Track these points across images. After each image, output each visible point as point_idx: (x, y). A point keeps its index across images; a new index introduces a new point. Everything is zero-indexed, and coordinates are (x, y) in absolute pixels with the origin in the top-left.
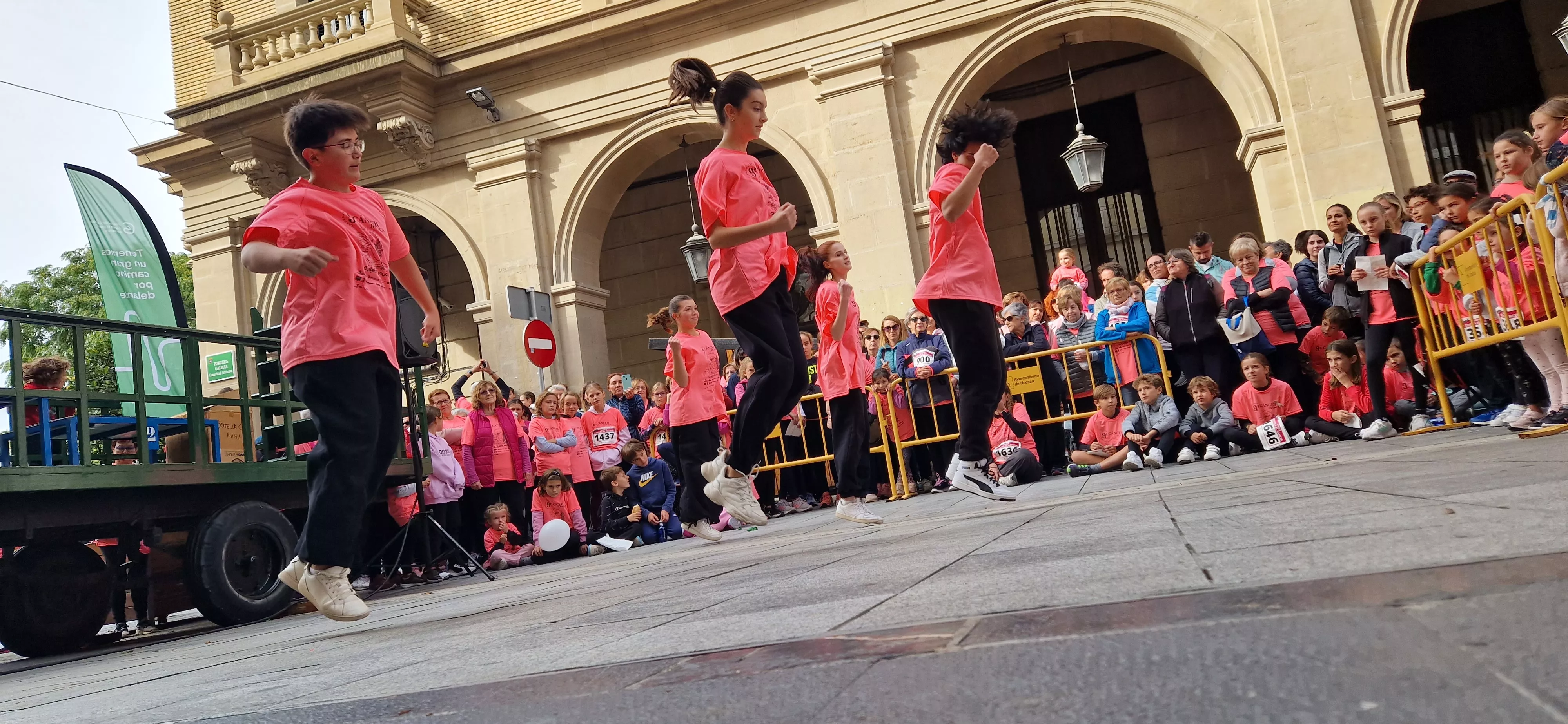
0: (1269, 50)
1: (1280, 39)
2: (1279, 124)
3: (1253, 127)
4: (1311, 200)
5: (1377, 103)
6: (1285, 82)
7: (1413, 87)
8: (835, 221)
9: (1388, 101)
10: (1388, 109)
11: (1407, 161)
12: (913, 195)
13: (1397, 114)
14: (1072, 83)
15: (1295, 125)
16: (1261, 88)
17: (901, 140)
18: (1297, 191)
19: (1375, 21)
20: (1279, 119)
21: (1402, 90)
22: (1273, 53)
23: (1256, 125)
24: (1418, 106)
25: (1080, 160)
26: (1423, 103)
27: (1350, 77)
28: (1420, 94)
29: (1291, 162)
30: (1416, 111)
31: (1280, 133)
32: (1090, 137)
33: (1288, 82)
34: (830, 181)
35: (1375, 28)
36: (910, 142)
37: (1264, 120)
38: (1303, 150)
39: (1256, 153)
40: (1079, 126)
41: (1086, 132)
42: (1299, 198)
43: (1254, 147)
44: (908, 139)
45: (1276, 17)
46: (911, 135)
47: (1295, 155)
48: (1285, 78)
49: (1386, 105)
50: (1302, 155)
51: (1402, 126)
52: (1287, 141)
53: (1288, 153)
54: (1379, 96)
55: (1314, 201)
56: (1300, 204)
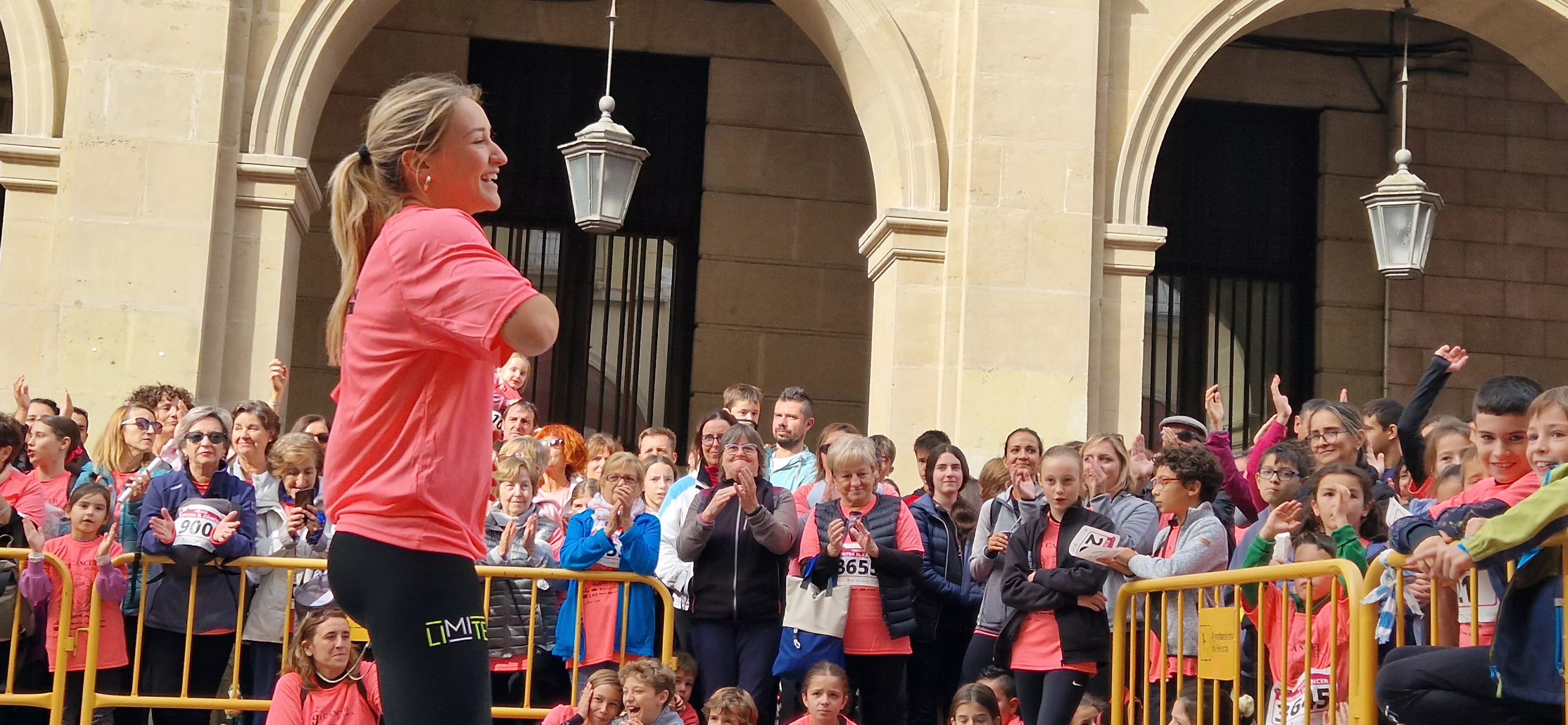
0: (958, 77)
1: (980, 67)
2: (943, 215)
3: (899, 205)
4: (960, 367)
5: (1097, 228)
6: (970, 144)
7: (1153, 220)
8: (58, 133)
9: (1114, 231)
10: (1111, 245)
11: (1117, 341)
12: (246, 131)
13: (1122, 258)
14: (613, 14)
15: (967, 224)
16: (929, 142)
17: (248, 10)
18: (942, 343)
19: (1125, 87)
20: (943, 207)
21: (1137, 220)
22: (962, 87)
23: (905, 204)
24: (1154, 253)
25: (594, 167)
26: (1161, 252)
27: (1068, 172)
28: (1160, 235)
29: (944, 289)
30: (1148, 260)
31: (940, 232)
32: (622, 129)
33: (974, 145)
34: (69, 44)
35: (1124, 100)
36: (267, 22)
37: (921, 200)
38: (969, 273)
39: (894, 254)
40: (606, 101)
41: (616, 117)
42: (941, 354)
43: (892, 242)
44: (265, 13)
45: (983, 23)
46: (274, 8)
47: (954, 277)
48: (970, 138)
49: (1110, 236)
50: (964, 281)
51: (1124, 279)
52: (946, 250)
53: (943, 269)
54: (1102, 217)
55: (965, 368)
56: (941, 368)
